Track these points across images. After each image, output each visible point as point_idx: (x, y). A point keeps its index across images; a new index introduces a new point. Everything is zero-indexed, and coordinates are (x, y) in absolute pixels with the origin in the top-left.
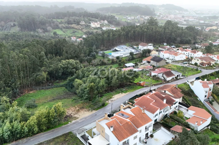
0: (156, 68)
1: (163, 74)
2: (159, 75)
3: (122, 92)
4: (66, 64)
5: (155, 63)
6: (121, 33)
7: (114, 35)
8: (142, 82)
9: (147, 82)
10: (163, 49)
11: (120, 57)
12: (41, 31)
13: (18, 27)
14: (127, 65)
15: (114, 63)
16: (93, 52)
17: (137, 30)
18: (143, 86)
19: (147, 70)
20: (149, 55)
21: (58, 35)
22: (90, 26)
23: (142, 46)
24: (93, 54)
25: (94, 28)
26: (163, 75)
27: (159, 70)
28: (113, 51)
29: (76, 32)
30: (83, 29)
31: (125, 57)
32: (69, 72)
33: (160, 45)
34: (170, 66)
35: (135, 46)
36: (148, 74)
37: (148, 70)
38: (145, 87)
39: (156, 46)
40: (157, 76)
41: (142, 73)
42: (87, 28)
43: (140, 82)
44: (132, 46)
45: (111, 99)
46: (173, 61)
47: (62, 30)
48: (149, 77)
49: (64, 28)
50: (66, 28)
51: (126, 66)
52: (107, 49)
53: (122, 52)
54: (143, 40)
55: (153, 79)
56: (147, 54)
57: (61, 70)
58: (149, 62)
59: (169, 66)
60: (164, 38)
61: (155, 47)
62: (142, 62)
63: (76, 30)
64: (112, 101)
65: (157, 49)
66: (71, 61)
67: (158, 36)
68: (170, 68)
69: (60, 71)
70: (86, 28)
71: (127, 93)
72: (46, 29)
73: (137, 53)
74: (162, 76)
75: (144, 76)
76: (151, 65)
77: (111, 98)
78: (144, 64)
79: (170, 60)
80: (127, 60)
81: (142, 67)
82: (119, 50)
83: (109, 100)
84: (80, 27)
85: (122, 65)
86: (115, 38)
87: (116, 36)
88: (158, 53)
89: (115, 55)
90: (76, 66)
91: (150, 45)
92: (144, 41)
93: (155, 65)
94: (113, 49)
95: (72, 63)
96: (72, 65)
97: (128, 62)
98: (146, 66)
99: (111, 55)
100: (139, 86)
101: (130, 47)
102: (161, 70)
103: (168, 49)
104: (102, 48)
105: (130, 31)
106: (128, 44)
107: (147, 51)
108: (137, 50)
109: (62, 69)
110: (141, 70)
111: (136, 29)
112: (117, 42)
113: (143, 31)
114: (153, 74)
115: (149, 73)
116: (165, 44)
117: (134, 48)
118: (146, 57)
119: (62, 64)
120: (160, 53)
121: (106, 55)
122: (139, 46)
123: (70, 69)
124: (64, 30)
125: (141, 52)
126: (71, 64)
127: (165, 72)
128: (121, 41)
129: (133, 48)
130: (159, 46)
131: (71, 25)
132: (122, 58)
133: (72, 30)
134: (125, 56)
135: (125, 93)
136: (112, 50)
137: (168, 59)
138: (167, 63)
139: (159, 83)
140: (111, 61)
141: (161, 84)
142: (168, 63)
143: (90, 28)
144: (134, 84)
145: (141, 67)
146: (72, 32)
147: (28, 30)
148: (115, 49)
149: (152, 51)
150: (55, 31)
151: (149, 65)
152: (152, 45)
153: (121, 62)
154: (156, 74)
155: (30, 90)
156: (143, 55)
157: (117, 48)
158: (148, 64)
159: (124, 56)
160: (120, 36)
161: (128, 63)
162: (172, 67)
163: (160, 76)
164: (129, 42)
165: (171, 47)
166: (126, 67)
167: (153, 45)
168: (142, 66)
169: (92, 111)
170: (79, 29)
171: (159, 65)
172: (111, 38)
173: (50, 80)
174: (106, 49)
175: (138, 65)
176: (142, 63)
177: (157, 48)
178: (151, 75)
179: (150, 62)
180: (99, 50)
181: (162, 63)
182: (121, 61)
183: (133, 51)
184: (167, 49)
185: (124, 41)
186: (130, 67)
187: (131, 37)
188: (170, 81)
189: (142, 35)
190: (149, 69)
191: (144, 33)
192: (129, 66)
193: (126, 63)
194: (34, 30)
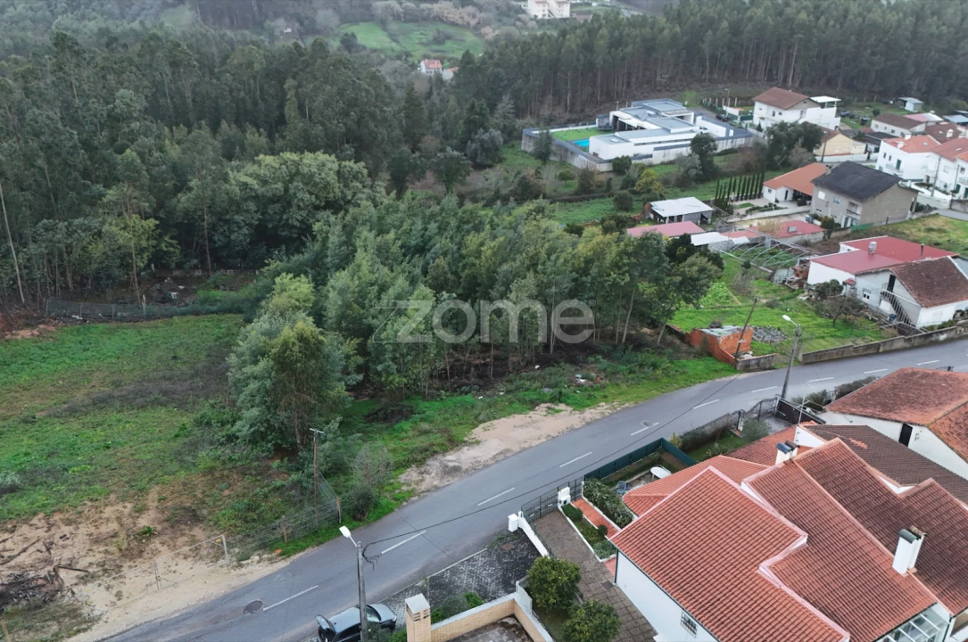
0: (847, 237)
1: (892, 279)
2: (862, 283)
3: (559, 398)
4: (276, 180)
5: (844, 202)
6: (662, 30)
7: (617, 43)
8: (724, 333)
9: (767, 330)
10: (898, 131)
11: (633, 162)
12: (289, 30)
13: (190, 9)
14: (665, 207)
15: (590, 192)
16: (486, 130)
17: (751, 18)
18: (731, 363)
19: (782, 242)
20: (807, 156)
21: (364, 48)
22: (524, 12)
23: (772, 109)
24: (486, 137)
25: (538, 22)
26: (891, 285)
27: (865, 247)
28: (606, 130)
29: (448, 37)
30: (485, 23)
31: (663, 164)
32: (293, 227)
33: (881, 108)
34: (940, 231)
35: (732, 106)
36: (783, 274)
37: (789, 242)
38: (747, 368)
39: (856, 112)
40: (846, 290)
41: (747, 266)
42: (505, 20)
43: (715, 332)
44: (712, 108)
45: (451, 458)
46: (959, 201)
47: (385, 29)
48: (787, 294)
49: (397, 17)
50: (407, 21)
51: (655, 214)
52: (575, 116)
53: (653, 133)
54: (781, 76)
55: (819, 312)
56: (798, 151)
57: (248, 211)
58: (801, 198)
59: (930, 230)
60: (911, 71)
61: (852, 117)
62: (760, 195)
63: (451, 30)
64: (456, 469)
65: (862, 129)
66: (312, 161)
67: (874, 54)
68: (937, 244)
69: (238, 218)
70: (500, 21)
71: (590, 414)
72: (313, 22)
73: (740, 142)
74: (884, 294)
75: (754, 285)
76: (816, 217)
77: (454, 443)
78: (770, 207)
79: (938, 194)
80: (673, 179)
81: (755, 224)
82: (634, 122)
83: (434, 465)
84: (474, 16)
85: (636, 205)
86: (623, 59)
87: (629, 49)
88: (866, 151)
89: (608, 148)
90: (344, 198)
91: (823, 105)
92: (785, 80)
93: (840, 220)
94: (606, 121)
95: (312, 175)
96: (316, 185)
97: (678, 190)
98: (784, 220)
99: (586, 149)
100: (699, 355)
101: (705, 111)
102: (880, 251)
103: (927, 128)
104: (545, 112)
105: (711, 23)
106: (693, 94)
107: (800, 135)
108: (740, 131)
109: (252, 206)
110: (742, 246)
111: (749, 13)
112: (633, 80)
113: (790, 20)
114: (819, 273)
115: (793, 263)
116: (911, 104)
117: (722, 118)
118: (787, 166)
119: (257, 177)
120: (877, 150)
121: (560, 146)
122: (758, 105)
123: (299, 208)
124: (393, 26)
125: (764, 139)
126: (309, 180)
127: (909, 266)
128: (658, 79)
129: (719, 118)
130: (876, 114)
131: (429, 6)
132: (643, 168)
133: (431, 31)
134: (666, 159)
135: (579, 406)
136: (596, 126)
137: (928, 185)
138: (919, 208)
139: (861, 343)
140: (575, 184)
141: (872, 351)
142: (930, 208)
143: (519, 20)
144: (669, 338)
145: (746, 226)
146: (431, 38)
147: (232, 22)
148: (616, 118)
149: (831, 134)
150: (350, 29)
151: (802, 219)
152: (831, 104)
153: (635, 193)
154: (841, 276)
155: (26, 317)
156: (770, 156)
157: (624, 116)
158: (793, 208)
159: (658, 158)
160: (649, 47)
161: (676, 197)
162: (954, 236)
163: (871, 289)
164: (700, 81)
165: (947, 120)
166: (658, 219)
167: (839, 106)
168: (756, 220)
169: (242, 559)
170: (467, 26)
171: (868, 220)
172: (599, 60)
173: (179, 266)
174: (568, 116)
175: (730, 211)
176: (757, 203)
177: (864, 123)
178: (806, 278)
179: (810, 198)
180: (529, 119)
181: (885, 208)
182: (633, 185)
183: (717, 130)
184: (920, 128)
185: (672, 79)
186: (680, 218)
187: (714, 58)
188: (942, 337)
189: (779, 47)
190: (797, 238)
191: (793, 32)
192: (675, 213)
193: (662, 198)
194: (259, 25)
